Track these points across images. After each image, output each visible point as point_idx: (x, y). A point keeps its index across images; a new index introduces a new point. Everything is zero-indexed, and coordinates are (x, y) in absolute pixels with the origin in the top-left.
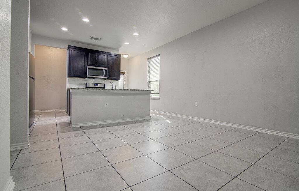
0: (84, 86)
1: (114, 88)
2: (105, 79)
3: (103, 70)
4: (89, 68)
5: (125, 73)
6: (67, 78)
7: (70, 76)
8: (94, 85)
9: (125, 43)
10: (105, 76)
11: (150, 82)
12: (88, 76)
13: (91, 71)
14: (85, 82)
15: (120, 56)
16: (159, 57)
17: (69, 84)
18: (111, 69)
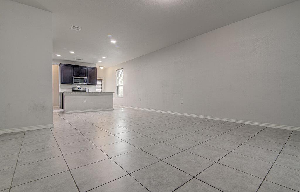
0: (71, 90)
1: (90, 91)
2: (86, 85)
3: (84, 79)
4: (74, 78)
5: (102, 79)
6: (59, 85)
7: (62, 83)
8: (78, 89)
9: (99, 61)
10: (86, 83)
11: (118, 86)
12: (74, 83)
13: (76, 80)
14: (72, 87)
15: (96, 68)
16: (123, 70)
17: (61, 88)
18: (90, 78)
